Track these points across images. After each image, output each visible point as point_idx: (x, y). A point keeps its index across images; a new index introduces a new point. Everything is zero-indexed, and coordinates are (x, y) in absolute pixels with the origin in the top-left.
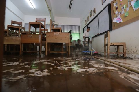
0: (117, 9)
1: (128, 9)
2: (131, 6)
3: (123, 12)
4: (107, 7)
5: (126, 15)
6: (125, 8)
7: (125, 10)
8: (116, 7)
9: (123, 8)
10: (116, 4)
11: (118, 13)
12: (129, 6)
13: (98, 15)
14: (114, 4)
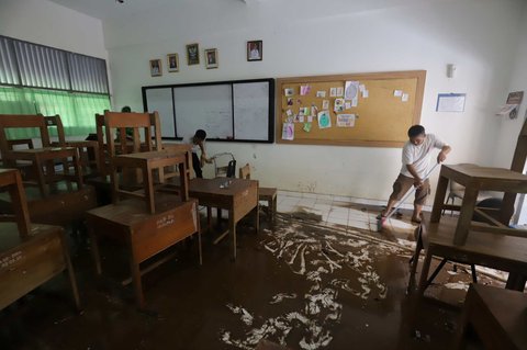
0: (290, 103)
1: (310, 119)
2: (317, 118)
3: (301, 120)
4: (267, 83)
5: (307, 128)
6: (305, 113)
7: (306, 118)
8: (289, 99)
9: (303, 111)
10: (289, 93)
11: (292, 115)
12: (313, 115)
13: (231, 83)
14: (286, 91)
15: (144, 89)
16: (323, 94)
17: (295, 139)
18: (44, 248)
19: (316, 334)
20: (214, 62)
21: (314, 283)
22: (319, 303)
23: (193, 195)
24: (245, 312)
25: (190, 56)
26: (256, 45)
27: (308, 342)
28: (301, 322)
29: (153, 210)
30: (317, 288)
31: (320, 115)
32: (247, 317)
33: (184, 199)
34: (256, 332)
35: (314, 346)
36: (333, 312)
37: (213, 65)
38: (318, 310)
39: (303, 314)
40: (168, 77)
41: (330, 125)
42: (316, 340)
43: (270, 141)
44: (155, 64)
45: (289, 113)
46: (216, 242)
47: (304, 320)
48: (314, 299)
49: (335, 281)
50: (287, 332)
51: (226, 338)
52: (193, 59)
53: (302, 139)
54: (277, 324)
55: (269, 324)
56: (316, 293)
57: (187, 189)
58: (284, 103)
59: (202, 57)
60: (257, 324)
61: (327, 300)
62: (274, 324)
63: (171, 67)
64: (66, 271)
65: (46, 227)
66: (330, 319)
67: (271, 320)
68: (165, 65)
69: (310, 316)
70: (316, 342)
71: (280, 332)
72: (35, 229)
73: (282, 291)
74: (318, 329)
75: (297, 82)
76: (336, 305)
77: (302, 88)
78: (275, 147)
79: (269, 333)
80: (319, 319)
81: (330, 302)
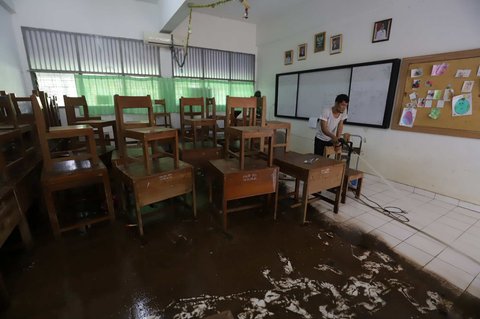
0: (416, 86)
1: (441, 104)
2: (450, 103)
3: (428, 104)
4: (391, 64)
5: (434, 115)
6: (434, 97)
7: (435, 103)
8: (415, 81)
9: (432, 95)
10: (417, 73)
11: (417, 99)
12: (446, 99)
13: (351, 66)
14: (413, 72)
15: (278, 76)
16: (467, 73)
17: (414, 126)
18: (182, 176)
19: (339, 309)
20: (338, 47)
21: (368, 272)
22: (361, 289)
23: (277, 163)
24: (289, 263)
25: (317, 44)
26: (384, 25)
27: (328, 310)
28: (331, 294)
29: (243, 167)
30: (367, 277)
31: (455, 100)
32: (289, 268)
33: (269, 165)
34: (290, 280)
35: (331, 315)
36: (371, 304)
37: (337, 51)
38: (356, 293)
39: (338, 290)
40: (298, 65)
41: (470, 112)
42: (336, 313)
43: (385, 125)
44: (289, 55)
45: (412, 96)
46: (293, 207)
47: (336, 293)
48: (358, 284)
49: (394, 281)
50: (314, 294)
51: (266, 273)
52: (320, 47)
53: (425, 126)
54: (310, 284)
55: (303, 281)
56: (364, 280)
57: (271, 158)
58: (408, 84)
59: (328, 44)
60: (293, 276)
61: (371, 291)
62: (307, 283)
63: (301, 55)
64: (192, 192)
65: (187, 165)
66: (362, 306)
67: (306, 280)
68: (296, 54)
69: (344, 294)
70: (335, 314)
71: (308, 290)
72: (181, 164)
73: (330, 264)
74: (345, 307)
75: (428, 61)
76: (380, 300)
77: (435, 66)
78: (389, 133)
79: (299, 287)
80: (351, 301)
81: (374, 294)
